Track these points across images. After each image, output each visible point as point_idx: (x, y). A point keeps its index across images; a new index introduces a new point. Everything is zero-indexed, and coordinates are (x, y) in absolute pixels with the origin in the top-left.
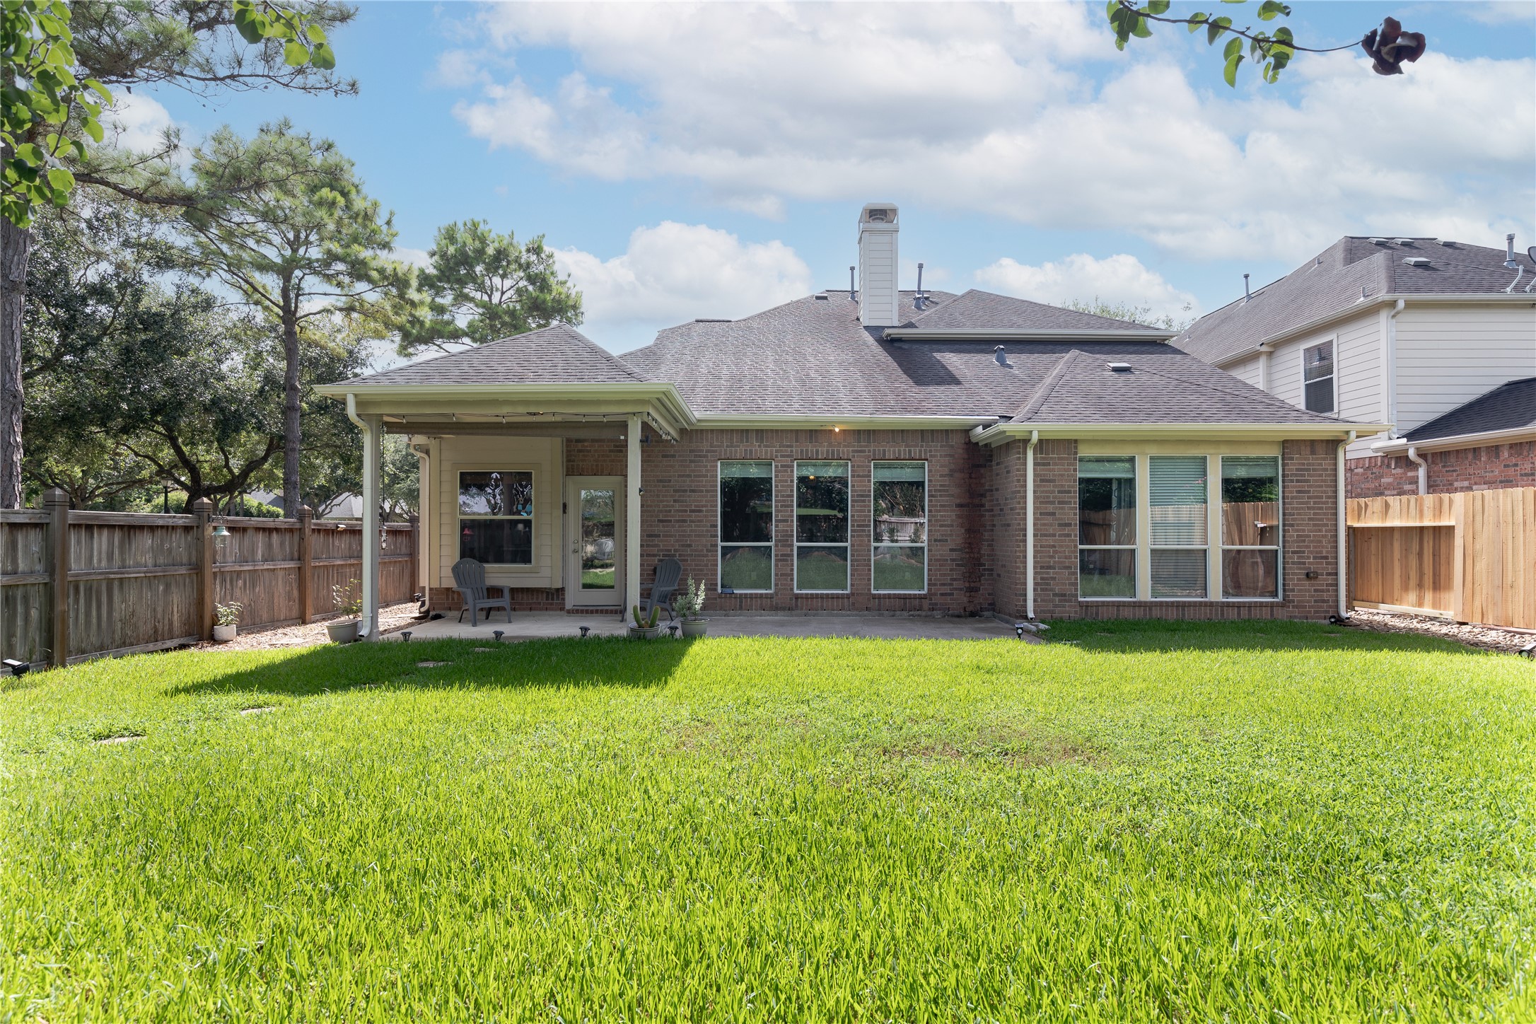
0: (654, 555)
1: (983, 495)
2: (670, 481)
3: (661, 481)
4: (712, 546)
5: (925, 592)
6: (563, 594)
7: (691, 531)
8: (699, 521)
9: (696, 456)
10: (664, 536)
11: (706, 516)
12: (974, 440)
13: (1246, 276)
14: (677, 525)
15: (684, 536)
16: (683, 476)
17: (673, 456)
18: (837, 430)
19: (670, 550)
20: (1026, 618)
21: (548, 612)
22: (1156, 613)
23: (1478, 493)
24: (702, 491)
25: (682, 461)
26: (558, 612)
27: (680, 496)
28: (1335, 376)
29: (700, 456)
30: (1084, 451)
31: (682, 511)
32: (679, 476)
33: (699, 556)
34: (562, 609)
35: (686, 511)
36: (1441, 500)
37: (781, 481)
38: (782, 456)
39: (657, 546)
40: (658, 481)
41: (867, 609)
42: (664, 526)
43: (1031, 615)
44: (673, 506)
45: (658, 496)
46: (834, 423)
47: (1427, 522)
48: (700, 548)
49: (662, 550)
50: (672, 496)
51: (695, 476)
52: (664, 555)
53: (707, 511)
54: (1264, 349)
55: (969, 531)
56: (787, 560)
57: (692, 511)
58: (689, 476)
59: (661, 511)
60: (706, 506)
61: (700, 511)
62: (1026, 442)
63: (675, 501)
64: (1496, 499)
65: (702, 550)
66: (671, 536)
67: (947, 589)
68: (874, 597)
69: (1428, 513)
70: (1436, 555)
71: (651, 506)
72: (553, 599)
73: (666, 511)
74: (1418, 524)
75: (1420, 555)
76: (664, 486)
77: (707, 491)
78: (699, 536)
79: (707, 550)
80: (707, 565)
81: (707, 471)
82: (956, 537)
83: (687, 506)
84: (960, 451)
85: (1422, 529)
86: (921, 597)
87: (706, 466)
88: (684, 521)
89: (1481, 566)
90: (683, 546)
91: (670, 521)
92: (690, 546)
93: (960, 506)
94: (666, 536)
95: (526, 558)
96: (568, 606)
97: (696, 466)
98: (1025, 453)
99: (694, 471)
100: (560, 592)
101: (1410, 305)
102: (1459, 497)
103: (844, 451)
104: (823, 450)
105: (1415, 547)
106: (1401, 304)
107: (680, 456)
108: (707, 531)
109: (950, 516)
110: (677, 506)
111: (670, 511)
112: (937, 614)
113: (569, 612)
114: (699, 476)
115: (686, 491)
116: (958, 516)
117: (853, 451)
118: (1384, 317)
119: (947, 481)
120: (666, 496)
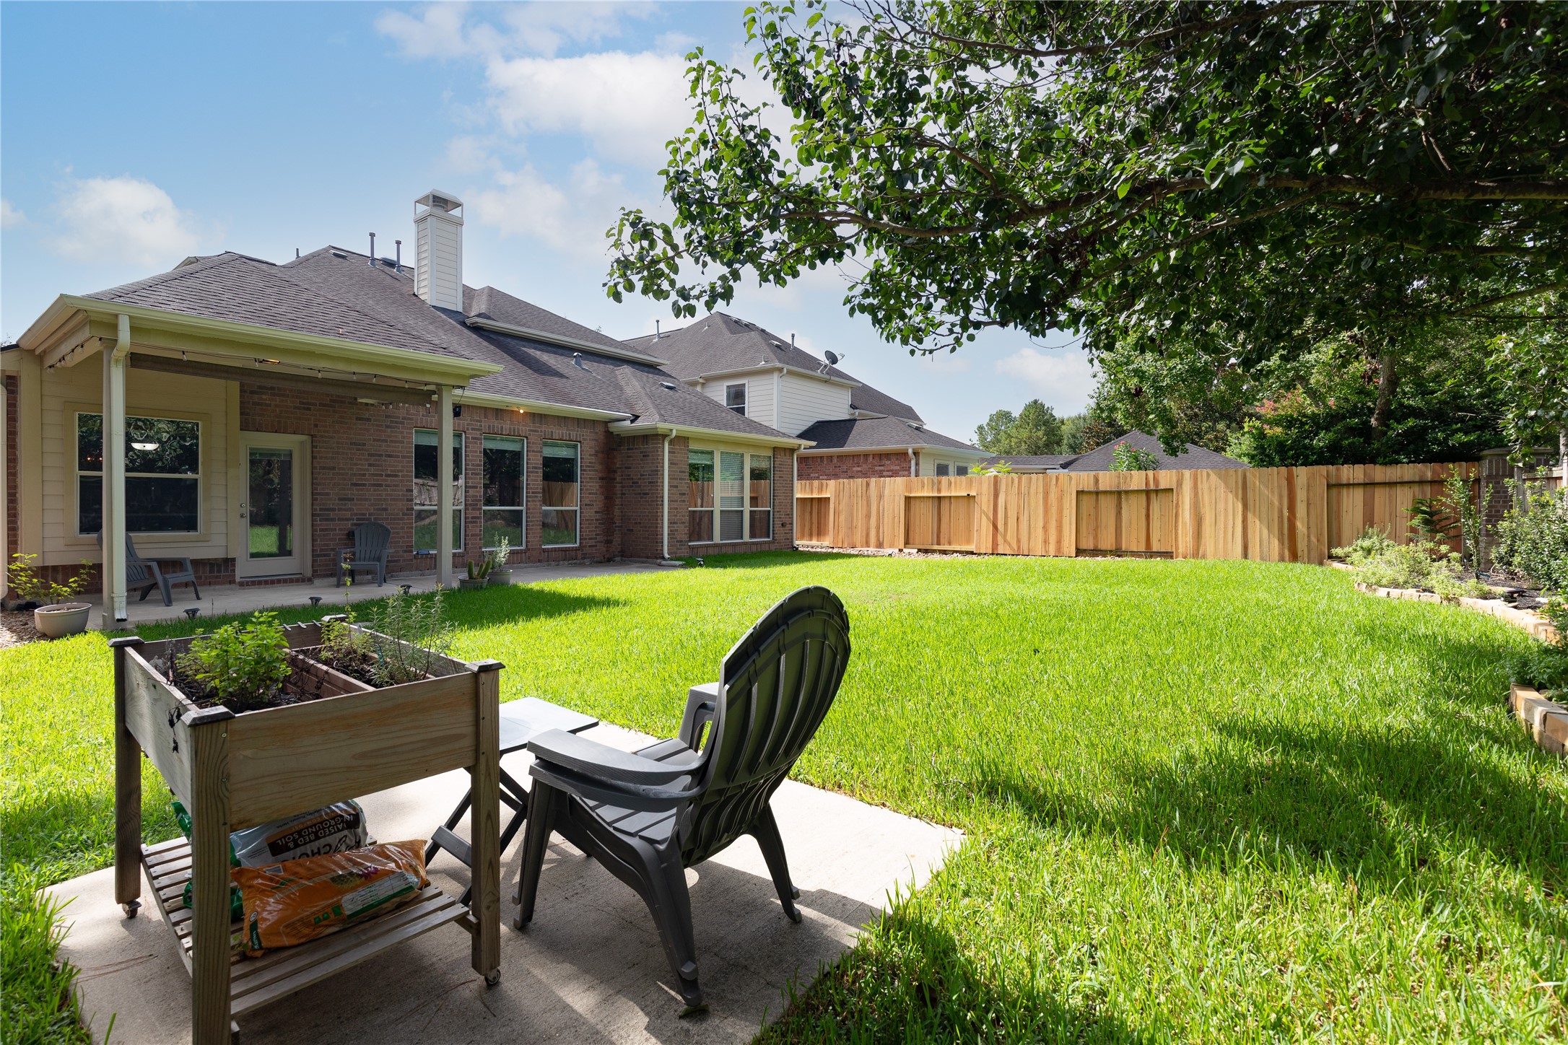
0: (348, 520)
1: (615, 472)
2: (364, 444)
3: (355, 444)
4: (408, 509)
5: (577, 545)
6: (234, 565)
7: (387, 495)
8: (395, 486)
9: (392, 422)
10: (358, 500)
11: (402, 481)
12: (611, 430)
13: (658, 321)
14: (372, 488)
15: (380, 500)
16: (379, 440)
17: (369, 420)
18: (522, 411)
19: (365, 514)
20: (663, 558)
21: (212, 587)
22: (724, 550)
23: (841, 480)
24: (398, 457)
25: (377, 426)
26: (227, 586)
27: (376, 460)
28: (746, 406)
29: (396, 422)
30: (693, 446)
31: (377, 475)
32: (374, 440)
33: (395, 519)
34: (232, 582)
35: (381, 475)
36: (822, 484)
37: (471, 451)
38: (473, 429)
39: (350, 509)
40: (351, 444)
41: (539, 561)
42: (357, 490)
43: (667, 556)
44: (368, 470)
45: (351, 459)
46: (519, 406)
47: (815, 496)
48: (396, 511)
49: (356, 514)
50: (367, 460)
51: (392, 441)
52: (358, 519)
53: (403, 476)
54: (701, 381)
55: (606, 498)
56: (476, 522)
57: (388, 476)
58: (386, 441)
59: (355, 475)
60: (402, 471)
61: (396, 476)
62: (664, 436)
63: (370, 465)
64: (849, 484)
65: (398, 514)
66: (366, 500)
67: (592, 542)
68: (544, 550)
69: (815, 490)
70: (819, 513)
71: (343, 469)
72: (219, 571)
73: (360, 475)
74: (810, 496)
75: (811, 513)
76: (358, 450)
77: (403, 457)
78: (394, 500)
79: (403, 514)
80: (403, 528)
81: (404, 437)
82: (598, 505)
83: (382, 470)
84: (602, 437)
85: (812, 499)
86: (576, 549)
87: (402, 433)
88: (381, 485)
89: (842, 518)
90: (378, 509)
91: (364, 485)
92: (386, 510)
93: (601, 478)
94: (361, 500)
95: (191, 525)
96: (238, 579)
97: (392, 432)
98: (663, 444)
99: (390, 436)
100: (229, 563)
101: (790, 373)
102: (832, 483)
103: (524, 429)
104: (507, 426)
105: (808, 509)
106: (785, 371)
107: (375, 420)
108: (403, 495)
109: (595, 486)
110: (372, 470)
111: (364, 475)
112: (587, 561)
113: (241, 584)
114: (396, 442)
115: (381, 455)
116: (601, 487)
117: (530, 430)
118: (776, 375)
119: (593, 459)
120: (361, 460)
